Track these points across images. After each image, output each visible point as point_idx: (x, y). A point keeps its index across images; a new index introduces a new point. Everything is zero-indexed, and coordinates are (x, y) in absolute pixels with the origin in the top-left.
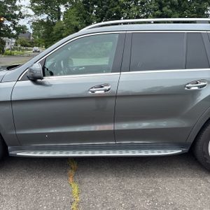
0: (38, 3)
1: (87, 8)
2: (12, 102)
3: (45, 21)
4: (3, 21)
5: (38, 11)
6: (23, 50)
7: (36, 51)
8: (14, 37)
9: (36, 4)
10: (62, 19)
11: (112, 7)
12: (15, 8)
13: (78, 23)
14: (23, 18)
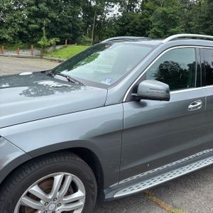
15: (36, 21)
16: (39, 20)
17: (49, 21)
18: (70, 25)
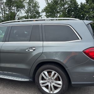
9: (48, 14)
11: (81, 13)
12: (40, 16)
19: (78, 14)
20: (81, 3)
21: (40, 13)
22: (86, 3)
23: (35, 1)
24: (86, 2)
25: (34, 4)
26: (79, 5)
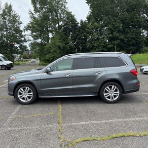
0: (36, 33)
1: (66, 34)
2: (41, 80)
3: (40, 43)
4: (14, 44)
5: (35, 37)
6: (25, 61)
7: (33, 62)
8: (20, 53)
9: (34, 34)
10: (50, 42)
11: (82, 33)
12: (22, 36)
13: (60, 43)
14: (26, 42)
15: (112, 43)
16: (113, 42)
17: (120, 41)
18: (134, 41)
19: (78, 35)
20: (82, 21)
21: (22, 32)
22: (88, 21)
23: (13, 13)
24: (87, 19)
25: (11, 18)
26: (78, 23)
